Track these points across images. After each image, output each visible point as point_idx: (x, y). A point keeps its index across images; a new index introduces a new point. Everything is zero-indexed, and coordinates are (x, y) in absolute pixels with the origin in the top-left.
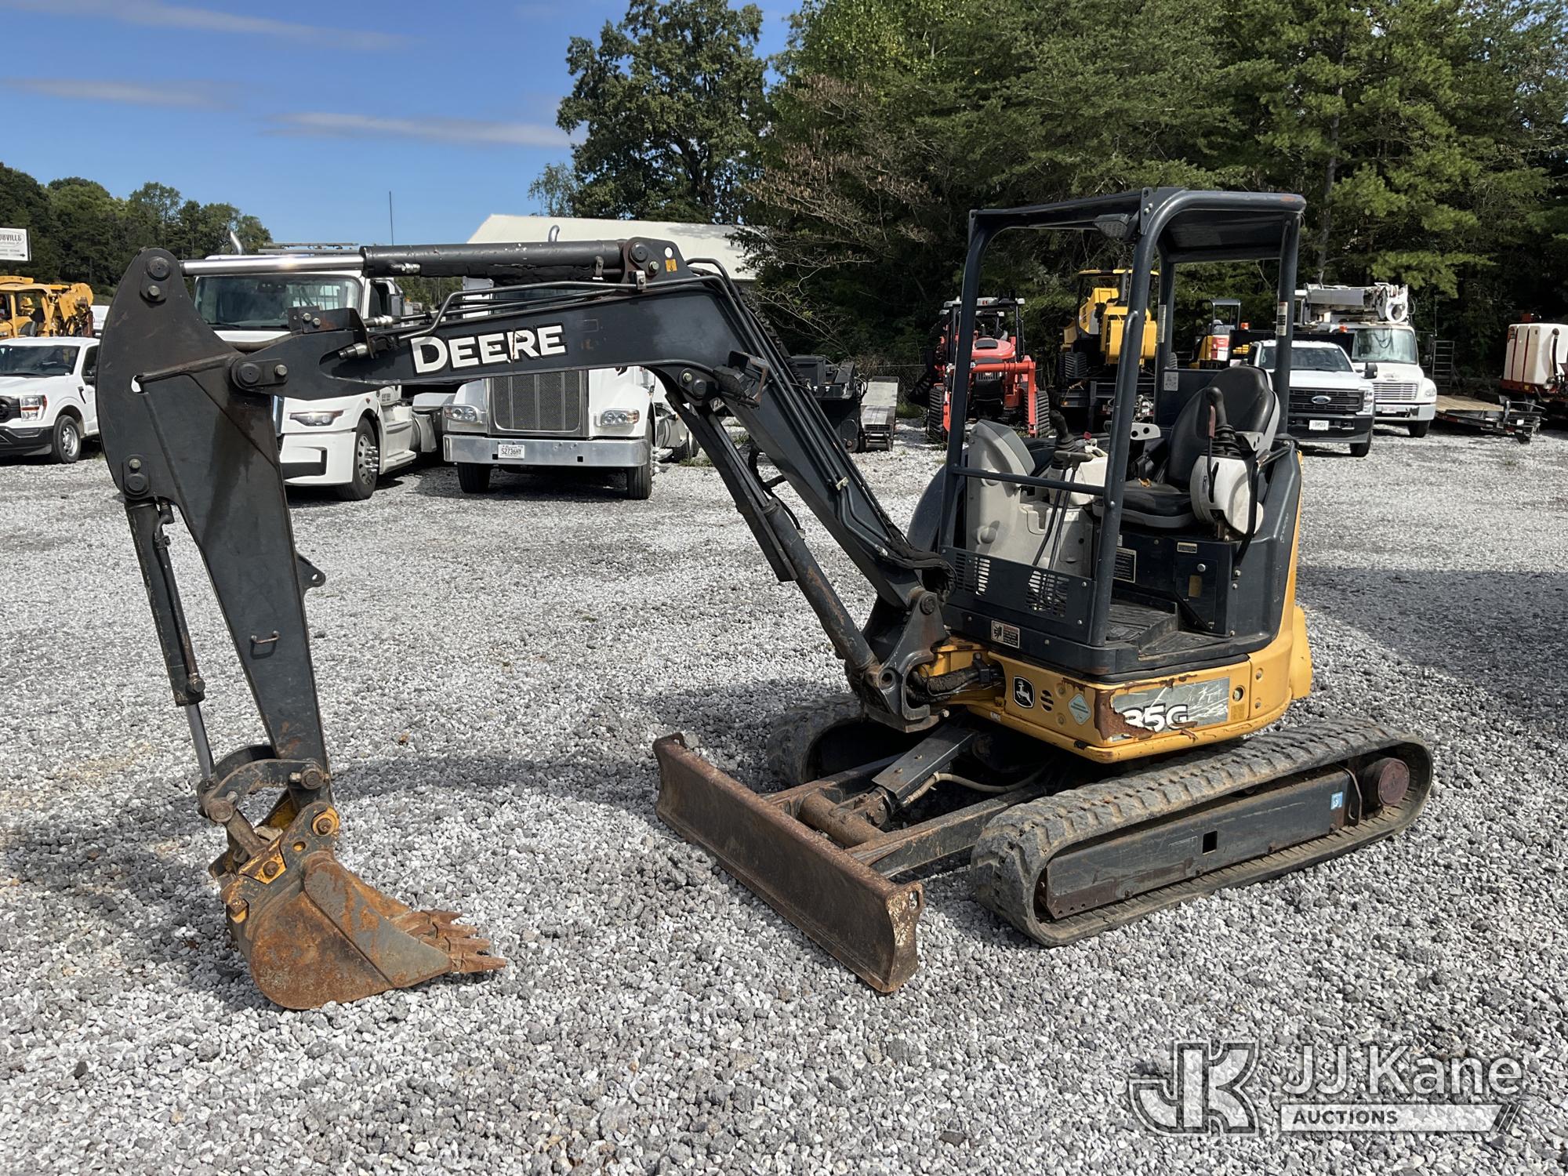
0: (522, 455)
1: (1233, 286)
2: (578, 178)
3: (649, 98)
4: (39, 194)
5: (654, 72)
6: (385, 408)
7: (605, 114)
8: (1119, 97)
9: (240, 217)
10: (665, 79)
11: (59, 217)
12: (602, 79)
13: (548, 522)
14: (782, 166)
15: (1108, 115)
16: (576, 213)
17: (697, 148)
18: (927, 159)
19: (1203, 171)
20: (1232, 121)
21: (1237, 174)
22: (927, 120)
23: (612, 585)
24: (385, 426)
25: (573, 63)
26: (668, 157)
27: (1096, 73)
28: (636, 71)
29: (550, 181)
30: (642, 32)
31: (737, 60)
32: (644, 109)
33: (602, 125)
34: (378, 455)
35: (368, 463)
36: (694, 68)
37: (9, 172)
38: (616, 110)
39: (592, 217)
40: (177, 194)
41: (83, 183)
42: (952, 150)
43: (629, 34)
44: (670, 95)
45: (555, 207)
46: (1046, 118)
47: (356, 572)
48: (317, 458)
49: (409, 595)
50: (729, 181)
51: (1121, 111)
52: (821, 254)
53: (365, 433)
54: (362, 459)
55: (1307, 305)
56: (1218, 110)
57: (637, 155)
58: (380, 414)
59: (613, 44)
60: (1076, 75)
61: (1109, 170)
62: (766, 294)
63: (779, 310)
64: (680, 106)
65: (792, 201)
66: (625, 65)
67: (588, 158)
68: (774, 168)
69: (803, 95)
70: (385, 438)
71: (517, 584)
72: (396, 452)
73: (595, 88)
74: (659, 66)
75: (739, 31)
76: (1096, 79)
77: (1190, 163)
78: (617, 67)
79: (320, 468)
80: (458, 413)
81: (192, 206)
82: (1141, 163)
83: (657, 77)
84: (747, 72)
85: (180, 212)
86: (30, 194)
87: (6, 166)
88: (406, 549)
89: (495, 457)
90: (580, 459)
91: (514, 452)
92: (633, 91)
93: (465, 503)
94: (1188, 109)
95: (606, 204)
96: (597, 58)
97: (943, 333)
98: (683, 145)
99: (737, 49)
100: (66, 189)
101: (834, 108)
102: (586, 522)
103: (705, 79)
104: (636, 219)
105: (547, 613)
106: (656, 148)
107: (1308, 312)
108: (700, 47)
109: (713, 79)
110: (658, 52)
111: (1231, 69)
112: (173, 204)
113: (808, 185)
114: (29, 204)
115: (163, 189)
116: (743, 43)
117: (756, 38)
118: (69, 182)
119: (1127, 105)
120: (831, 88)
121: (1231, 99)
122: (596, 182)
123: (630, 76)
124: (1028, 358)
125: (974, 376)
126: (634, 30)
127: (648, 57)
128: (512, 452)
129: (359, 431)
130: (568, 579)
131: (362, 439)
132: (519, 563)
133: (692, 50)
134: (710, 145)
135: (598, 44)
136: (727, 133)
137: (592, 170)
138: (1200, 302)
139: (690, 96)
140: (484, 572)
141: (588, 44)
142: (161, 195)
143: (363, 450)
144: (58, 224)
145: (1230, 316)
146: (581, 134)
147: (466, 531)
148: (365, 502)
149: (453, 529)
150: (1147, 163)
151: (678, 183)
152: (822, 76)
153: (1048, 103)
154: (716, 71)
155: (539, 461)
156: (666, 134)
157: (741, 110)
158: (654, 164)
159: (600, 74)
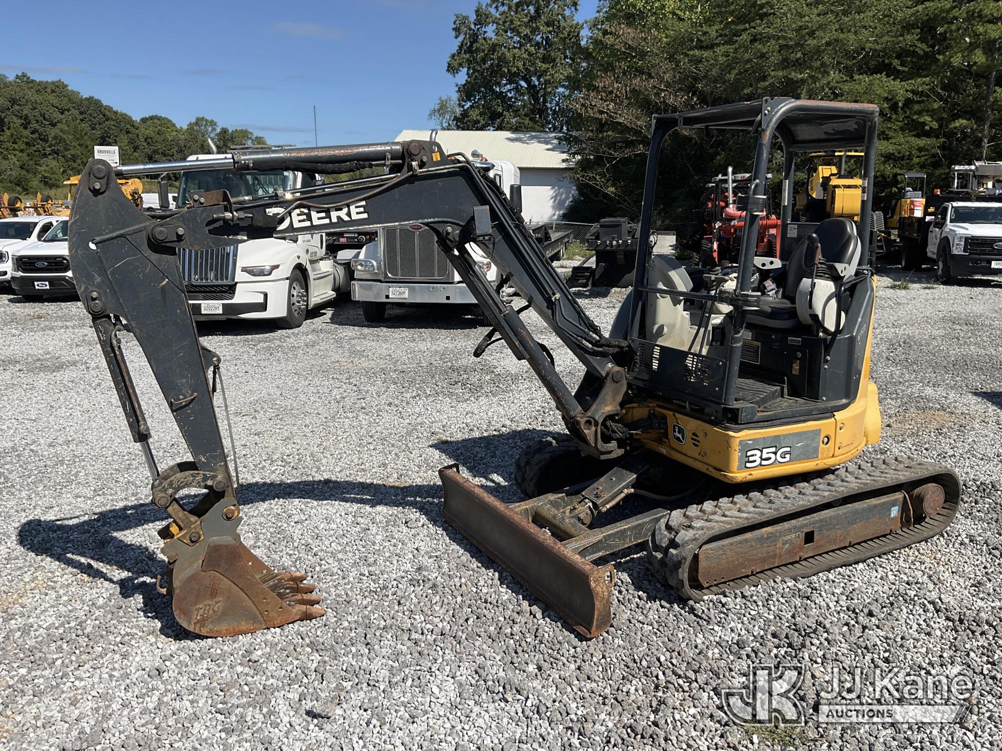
0: (406, 295)
1: (918, 164)
2: (460, 105)
3: (505, 51)
4: (133, 126)
5: (509, 34)
6: (312, 262)
7: (477, 62)
8: (836, 30)
9: (254, 137)
10: (517, 39)
11: (146, 140)
12: (475, 41)
13: (422, 346)
14: (596, 89)
15: (828, 44)
16: (458, 128)
17: (537, 83)
18: (696, 79)
19: (897, 82)
20: (919, 45)
21: (924, 83)
22: (697, 52)
23: (465, 405)
24: (312, 275)
25: (457, 30)
26: (517, 89)
27: (819, 15)
28: (497, 34)
29: (442, 109)
30: (501, 9)
31: (562, 24)
32: (502, 59)
33: (475, 71)
34: (307, 296)
35: (299, 302)
36: (534, 31)
37: (116, 113)
38: (484, 60)
39: (468, 129)
40: (215, 124)
41: (159, 118)
42: (714, 72)
43: (493, 11)
44: (519, 48)
45: (445, 125)
46: (782, 47)
47: (272, 391)
48: (260, 299)
49: (306, 414)
50: (558, 104)
51: (837, 40)
52: (621, 148)
53: (297, 280)
54: (294, 299)
55: (975, 176)
56: (909, 37)
57: (498, 89)
58: (309, 267)
59: (482, 18)
60: (804, 16)
61: (829, 83)
62: (583, 176)
63: (590, 186)
64: (525, 56)
65: (601, 112)
66: (490, 31)
67: (467, 91)
68: (588, 90)
69: (609, 40)
70: (312, 283)
71: (390, 404)
72: (321, 292)
73: (471, 46)
74: (513, 30)
75: (565, 5)
76: (818, 18)
77: (888, 76)
78: (485, 32)
79: (263, 307)
80: (361, 265)
81: (224, 131)
82: (852, 77)
83: (512, 38)
84: (570, 31)
85: (217, 135)
86: (129, 126)
87: (115, 109)
88: (314, 370)
89: (387, 297)
90: (448, 298)
91: (400, 293)
92: (494, 48)
93: (366, 330)
94: (886, 38)
95: (478, 122)
96: (473, 27)
97: (710, 200)
98: (528, 81)
99: (564, 17)
100: (149, 123)
101: (630, 47)
102: (450, 346)
103: (542, 37)
104: (497, 130)
105: (409, 434)
106: (510, 84)
107: (975, 182)
108: (540, 17)
109: (547, 37)
110: (512, 21)
111: (920, 8)
112: (214, 130)
113: (612, 100)
114: (128, 132)
115: (206, 121)
116: (567, 13)
117: (576, 9)
118: (152, 118)
119: (842, 36)
120: (628, 33)
121: (919, 30)
122: (472, 107)
123: (494, 37)
124: (774, 217)
125: (735, 230)
126: (497, 7)
127: (505, 25)
128: (399, 293)
129: (292, 279)
130: (431, 399)
131: (294, 285)
132: (395, 383)
133: (533, 19)
134: (545, 81)
135: (473, 18)
136: (556, 72)
137: (469, 99)
138: (895, 175)
139: (533, 49)
140: (367, 392)
141: (466, 18)
142: (206, 124)
143: (295, 293)
144: (145, 144)
145: (917, 185)
146: (462, 77)
147: (361, 354)
148: (296, 330)
149: (353, 352)
150: (856, 77)
151: (524, 106)
152: (623, 26)
153: (785, 38)
154: (550, 32)
155: (419, 300)
156: (516, 74)
157: (566, 57)
158: (509, 95)
159: (474, 37)
